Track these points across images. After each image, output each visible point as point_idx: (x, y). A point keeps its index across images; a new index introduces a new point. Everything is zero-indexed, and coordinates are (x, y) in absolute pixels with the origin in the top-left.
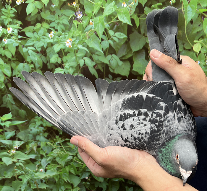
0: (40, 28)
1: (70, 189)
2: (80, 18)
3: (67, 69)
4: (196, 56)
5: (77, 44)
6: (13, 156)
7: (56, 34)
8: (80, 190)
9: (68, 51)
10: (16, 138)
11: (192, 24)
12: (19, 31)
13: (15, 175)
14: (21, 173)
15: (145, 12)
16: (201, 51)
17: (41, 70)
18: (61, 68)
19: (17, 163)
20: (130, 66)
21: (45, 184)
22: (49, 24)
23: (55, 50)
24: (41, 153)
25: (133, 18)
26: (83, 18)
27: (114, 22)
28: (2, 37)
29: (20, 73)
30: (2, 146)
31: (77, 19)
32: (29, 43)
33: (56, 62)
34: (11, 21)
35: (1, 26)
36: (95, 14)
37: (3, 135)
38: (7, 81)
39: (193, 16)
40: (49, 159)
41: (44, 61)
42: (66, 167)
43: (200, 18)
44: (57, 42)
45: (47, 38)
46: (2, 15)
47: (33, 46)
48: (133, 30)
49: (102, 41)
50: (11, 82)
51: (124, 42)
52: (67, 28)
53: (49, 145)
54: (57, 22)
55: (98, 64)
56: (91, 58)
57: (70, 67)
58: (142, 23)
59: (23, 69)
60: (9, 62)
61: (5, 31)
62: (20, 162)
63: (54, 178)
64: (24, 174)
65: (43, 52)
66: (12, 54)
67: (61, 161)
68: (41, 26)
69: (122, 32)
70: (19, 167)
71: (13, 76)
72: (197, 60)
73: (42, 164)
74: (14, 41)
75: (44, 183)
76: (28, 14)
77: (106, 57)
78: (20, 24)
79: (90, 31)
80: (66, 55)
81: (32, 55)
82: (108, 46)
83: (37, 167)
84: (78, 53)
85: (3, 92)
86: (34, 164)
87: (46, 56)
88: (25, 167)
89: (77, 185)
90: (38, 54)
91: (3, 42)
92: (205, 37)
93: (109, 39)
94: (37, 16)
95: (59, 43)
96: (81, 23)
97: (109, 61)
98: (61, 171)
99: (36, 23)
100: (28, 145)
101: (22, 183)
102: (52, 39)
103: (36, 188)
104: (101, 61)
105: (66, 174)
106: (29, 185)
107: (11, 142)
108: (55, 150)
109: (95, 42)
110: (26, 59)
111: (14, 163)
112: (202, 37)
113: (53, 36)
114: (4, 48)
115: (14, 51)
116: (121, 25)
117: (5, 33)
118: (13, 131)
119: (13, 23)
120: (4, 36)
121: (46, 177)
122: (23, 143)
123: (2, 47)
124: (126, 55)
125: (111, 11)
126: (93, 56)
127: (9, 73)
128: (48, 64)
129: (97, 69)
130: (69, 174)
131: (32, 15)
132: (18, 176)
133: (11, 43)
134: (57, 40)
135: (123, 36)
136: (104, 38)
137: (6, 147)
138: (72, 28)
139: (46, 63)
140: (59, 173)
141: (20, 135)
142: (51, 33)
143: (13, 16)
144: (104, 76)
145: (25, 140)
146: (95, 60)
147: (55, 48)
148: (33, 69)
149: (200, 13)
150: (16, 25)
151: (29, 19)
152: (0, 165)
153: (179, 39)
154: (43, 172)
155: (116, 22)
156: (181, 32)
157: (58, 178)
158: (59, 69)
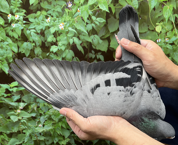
0: (40, 15)
1: (62, 140)
2: (70, 7)
3: (60, 46)
4: (158, 35)
5: (68, 27)
6: (18, 115)
7: (52, 19)
8: (70, 140)
9: (61, 32)
10: (21, 100)
11: (155, 11)
12: (24, 17)
13: (20, 130)
14: (24, 128)
15: (119, 2)
16: (162, 31)
17: (41, 47)
18: (56, 46)
19: (21, 120)
20: (108, 44)
22: (47, 12)
23: (51, 32)
24: (40, 112)
25: (110, 6)
26: (72, 6)
27: (96, 10)
29: (24, 50)
30: (10, 107)
31: (68, 8)
32: (32, 26)
33: (52, 41)
34: (18, 10)
35: (10, 14)
36: (81, 4)
37: (11, 98)
38: (14, 56)
39: (155, 4)
40: (46, 117)
41: (43, 41)
42: (59, 122)
43: (161, 6)
44: (53, 26)
45: (45, 22)
46: (11, 5)
47: (34, 29)
48: (110, 16)
49: (87, 24)
50: (18, 57)
51: (103, 25)
52: (60, 15)
53: (46, 105)
54: (53, 10)
55: (84, 42)
56: (78, 37)
57: (62, 45)
58: (117, 10)
59: (27, 47)
60: (16, 41)
61: (13, 17)
62: (24, 119)
63: (50, 131)
64: (27, 129)
65: (42, 33)
66: (18, 35)
67: (55, 118)
68: (41, 14)
69: (102, 18)
70: (24, 124)
71: (19, 52)
72: (159, 38)
73: (41, 121)
74: (20, 25)
75: (42, 136)
76: (31, 5)
77: (90, 37)
78: (25, 12)
79: (78, 17)
80: (60, 36)
81: (34, 36)
82: (91, 28)
83: (37, 123)
84: (69, 34)
86: (34, 120)
87: (44, 36)
88: (28, 123)
89: (67, 137)
90: (38, 35)
91: (12, 26)
92: (164, 20)
93: (92, 23)
94: (38, 6)
95: (55, 26)
96: (71, 11)
97: (92, 40)
98: (55, 126)
99: (37, 11)
100: (30, 106)
101: (25, 136)
102: (49, 23)
103: (36, 139)
104: (86, 40)
105: (59, 128)
106: (30, 137)
107: (17, 104)
108: (51, 110)
109: (82, 25)
110: (29, 39)
111: (19, 120)
112: (163, 20)
113: (50, 21)
114: (12, 31)
115: (20, 33)
116: (101, 12)
117: (13, 19)
118: (19, 95)
119: (20, 11)
120: (12, 21)
121: (44, 131)
122: (26, 104)
123: (11, 30)
124: (105, 35)
125: (94, 1)
126: (80, 36)
127: (16, 50)
128: (46, 43)
129: (83, 46)
130: (62, 128)
131: (34, 5)
132: (22, 130)
133: (18, 27)
134: (53, 24)
135: (103, 20)
136: (89, 22)
137: (13, 107)
138: (64, 15)
139: (44, 42)
140: (53, 128)
141: (24, 98)
142: (48, 19)
143: (20, 6)
144: (88, 52)
145: (28, 102)
146: (82, 39)
147: (51, 30)
148: (34, 47)
149: (161, 3)
150: (22, 13)
151: (31, 8)
152: (9, 122)
153: (145, 22)
154: (41, 127)
155: (98, 10)
156: (146, 16)
157: (53, 131)
158: (54, 46)
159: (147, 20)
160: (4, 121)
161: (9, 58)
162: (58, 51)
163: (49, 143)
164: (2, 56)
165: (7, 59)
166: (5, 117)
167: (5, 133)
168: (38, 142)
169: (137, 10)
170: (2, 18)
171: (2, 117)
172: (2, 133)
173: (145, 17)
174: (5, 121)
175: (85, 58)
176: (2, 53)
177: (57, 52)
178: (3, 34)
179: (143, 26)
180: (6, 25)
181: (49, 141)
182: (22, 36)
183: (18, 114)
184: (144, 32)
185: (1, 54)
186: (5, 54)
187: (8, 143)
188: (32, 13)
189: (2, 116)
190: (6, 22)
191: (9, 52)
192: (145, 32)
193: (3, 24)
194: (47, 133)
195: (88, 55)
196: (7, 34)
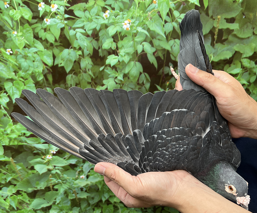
0: (93, 6)
3: (122, 56)
5: (137, 26)
6: (48, 163)
7: (113, 13)
9: (125, 34)
12: (66, 9)
13: (49, 185)
14: (57, 182)
17: (91, 57)
18: (115, 56)
19: (53, 170)
21: (86, 193)
22: (105, 1)
23: (109, 34)
27: (181, 1)
28: (44, 16)
29: (64, 62)
30: (35, 152)
32: (78, 24)
33: (109, 47)
35: (43, 2)
37: (37, 137)
38: (46, 71)
41: (95, 47)
44: (112, 24)
45: (101, 18)
47: (83, 28)
48: (201, 11)
49: (165, 23)
50: (52, 73)
52: (126, 7)
55: (159, 50)
56: (151, 43)
57: (126, 54)
59: (68, 56)
60: (51, 47)
61: (48, 8)
62: (56, 169)
63: (97, 184)
64: (61, 183)
65: (95, 36)
66: (55, 37)
68: (95, 4)
70: (56, 176)
71: (55, 64)
73: (84, 170)
74: (59, 22)
75: (84, 192)
77: (168, 43)
79: (153, 11)
80: (123, 40)
81: (81, 39)
82: (171, 29)
83: (77, 173)
84: (137, 37)
85: (40, 85)
86: (74, 170)
87: (97, 40)
88: (63, 175)
90: (89, 38)
91: (45, 22)
93: (173, 21)
95: (116, 25)
96: (144, 1)
97: (171, 47)
101: (57, 194)
102: (107, 20)
103: (74, 198)
104: (162, 47)
106: (66, 195)
107: (47, 146)
109: (157, 24)
110: (73, 44)
111: (49, 170)
113: (108, 16)
114: (45, 30)
115: (57, 34)
116: (188, 5)
117: (48, 11)
120: (46, 14)
121: (87, 185)
123: (42, 28)
126: (154, 41)
127: (49, 62)
128: (100, 51)
129: (156, 56)
132: (53, 186)
133: (55, 23)
134: (114, 21)
136: (168, 19)
137: (40, 152)
138: (132, 7)
139: (97, 48)
142: (106, 12)
144: (164, 65)
146: (156, 46)
147: (109, 31)
148: (81, 57)
150: (62, 2)
152: (32, 174)
153: (249, 22)
154: (84, 179)
155: (183, 1)
156: (252, 14)
157: (102, 184)
158: (113, 56)
159: (252, 20)
160: (23, 173)
161: (37, 74)
162: (119, 63)
163: (94, 201)
164: (26, 71)
165: (33, 76)
166: (25, 167)
167: (25, 192)
168: (78, 201)
169: (240, 5)
170: (28, 9)
171: (20, 168)
172: (20, 192)
173: (250, 15)
174: (26, 173)
175: (158, 74)
176: (25, 66)
177: (116, 65)
178: (29, 34)
179: (246, 28)
180: (35, 21)
181: (95, 199)
182: (61, 40)
183: (48, 161)
184: (247, 36)
185: (25, 68)
186: (31, 68)
187: (29, 206)
188: (80, 3)
189: (20, 166)
190: (35, 15)
191: (38, 65)
192: (249, 38)
193: (29, 18)
194: (93, 188)
195: (163, 70)
196: (36, 35)
